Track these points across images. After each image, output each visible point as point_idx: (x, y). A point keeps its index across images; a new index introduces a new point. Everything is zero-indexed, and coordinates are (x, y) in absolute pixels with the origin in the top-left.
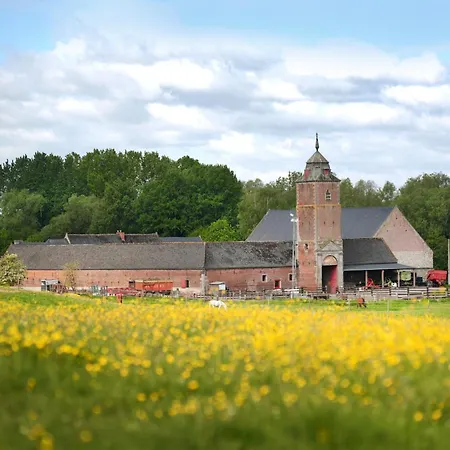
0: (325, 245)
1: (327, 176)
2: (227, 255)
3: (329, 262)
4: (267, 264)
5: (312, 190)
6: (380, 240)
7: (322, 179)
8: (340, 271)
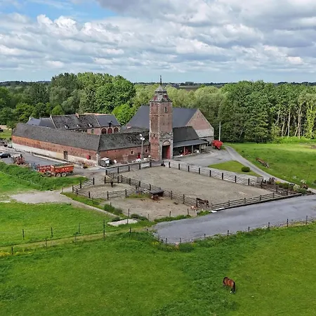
0: (164, 135)
1: (165, 99)
2: (112, 141)
3: (166, 144)
4: (134, 145)
5: (157, 107)
6: (191, 127)
7: (163, 101)
8: (171, 148)
